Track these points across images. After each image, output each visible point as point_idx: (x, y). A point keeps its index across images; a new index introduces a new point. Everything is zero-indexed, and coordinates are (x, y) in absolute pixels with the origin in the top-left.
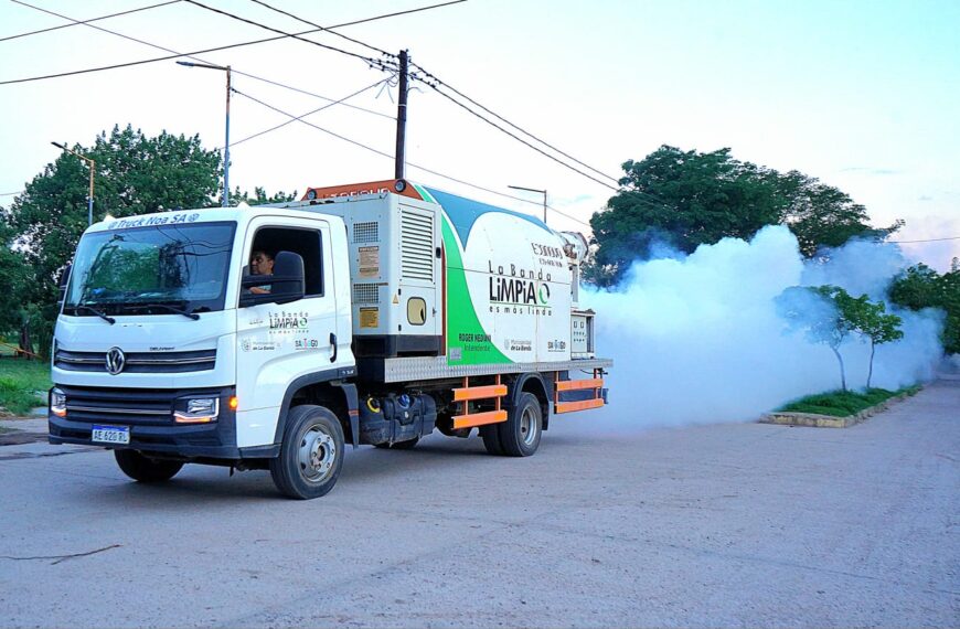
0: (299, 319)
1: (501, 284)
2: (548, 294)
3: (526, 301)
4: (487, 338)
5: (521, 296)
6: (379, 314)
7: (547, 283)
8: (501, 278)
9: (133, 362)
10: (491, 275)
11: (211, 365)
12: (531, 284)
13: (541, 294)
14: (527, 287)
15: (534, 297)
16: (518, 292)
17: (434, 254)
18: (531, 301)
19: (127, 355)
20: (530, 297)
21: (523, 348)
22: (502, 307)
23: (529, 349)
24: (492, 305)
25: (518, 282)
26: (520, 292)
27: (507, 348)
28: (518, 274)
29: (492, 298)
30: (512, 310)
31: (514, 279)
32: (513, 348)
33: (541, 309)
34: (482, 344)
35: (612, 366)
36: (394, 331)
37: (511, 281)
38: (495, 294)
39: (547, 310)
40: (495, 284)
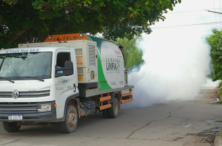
0: (67, 79)
1: (109, 64)
2: (119, 66)
4: (106, 82)
6: (83, 76)
7: (119, 63)
8: (109, 62)
9: (21, 94)
10: (107, 62)
11: (49, 95)
12: (115, 63)
13: (117, 66)
14: (114, 65)
16: (113, 67)
17: (95, 57)
18: (115, 69)
19: (20, 92)
22: (109, 71)
23: (115, 84)
24: (107, 71)
27: (111, 84)
28: (112, 61)
29: (107, 69)
30: (111, 72)
31: (112, 63)
33: (118, 71)
34: (105, 84)
35: (133, 88)
40: (108, 64)
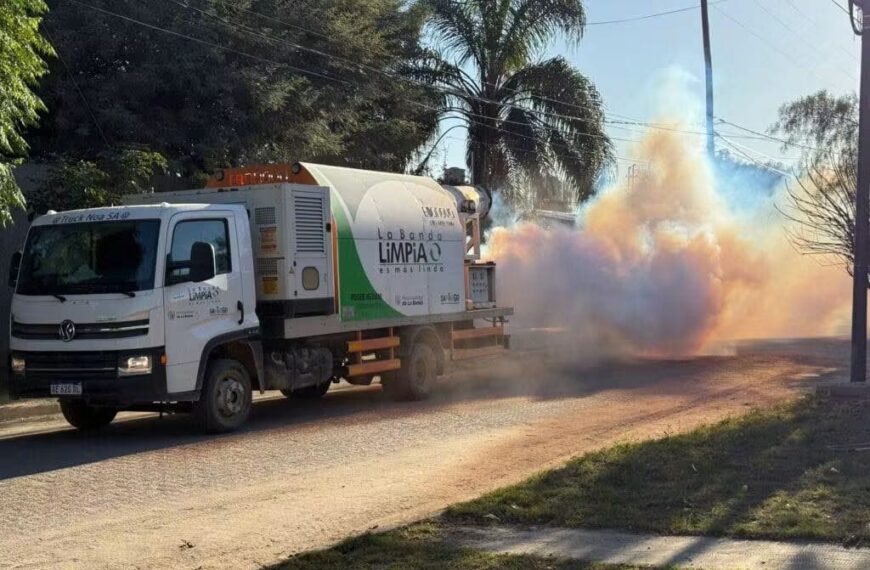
0: (212, 292)
1: (390, 248)
2: (440, 252)
3: (416, 260)
4: (378, 297)
5: (411, 256)
6: (279, 283)
7: (439, 243)
8: (390, 242)
10: (381, 241)
11: (145, 331)
12: (421, 245)
13: (431, 253)
14: (417, 248)
15: (424, 256)
16: (408, 253)
17: (324, 229)
18: (422, 260)
20: (420, 256)
21: (414, 303)
22: (392, 268)
23: (421, 303)
24: (383, 267)
25: (407, 244)
26: (410, 252)
27: (398, 302)
28: (407, 237)
29: (382, 261)
30: (401, 269)
31: (404, 243)
32: (404, 304)
33: (432, 268)
34: (374, 301)
35: (512, 314)
36: (291, 296)
37: (401, 245)
38: (385, 257)
39: (438, 267)
40: (385, 248)
